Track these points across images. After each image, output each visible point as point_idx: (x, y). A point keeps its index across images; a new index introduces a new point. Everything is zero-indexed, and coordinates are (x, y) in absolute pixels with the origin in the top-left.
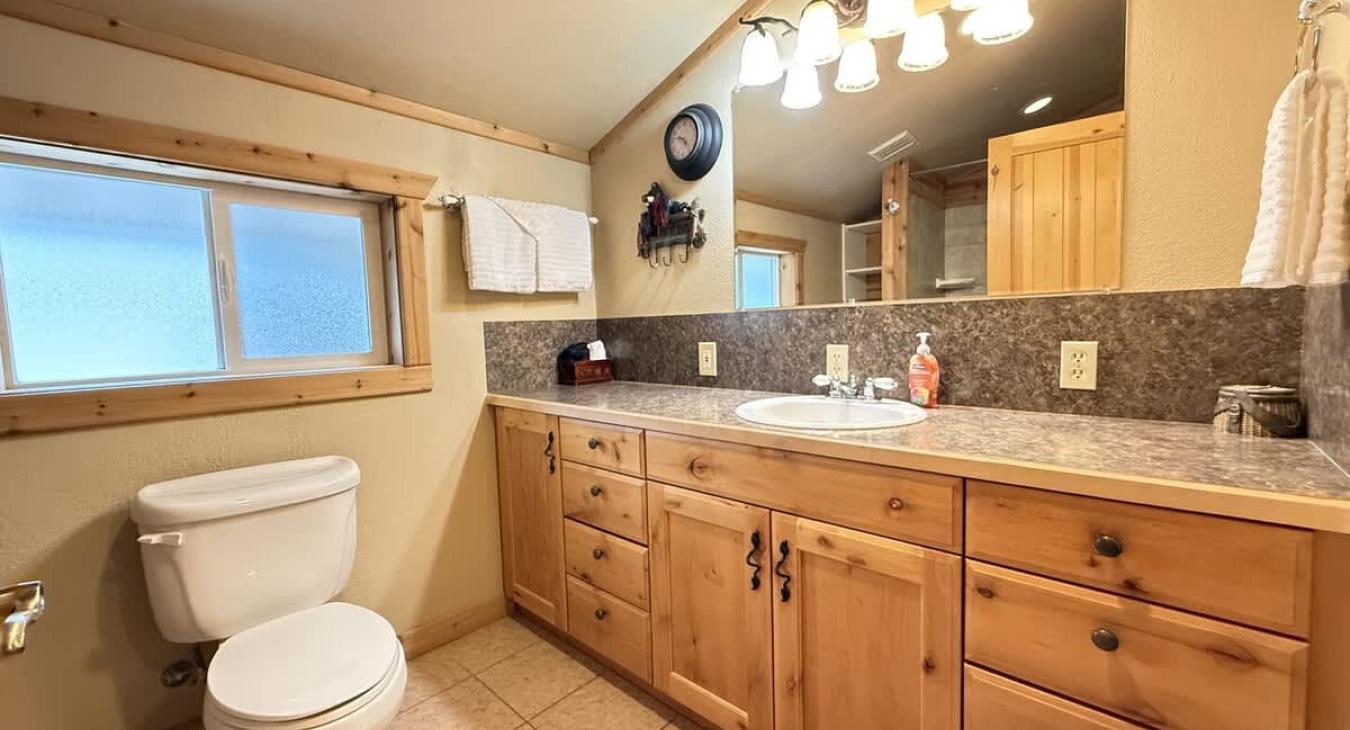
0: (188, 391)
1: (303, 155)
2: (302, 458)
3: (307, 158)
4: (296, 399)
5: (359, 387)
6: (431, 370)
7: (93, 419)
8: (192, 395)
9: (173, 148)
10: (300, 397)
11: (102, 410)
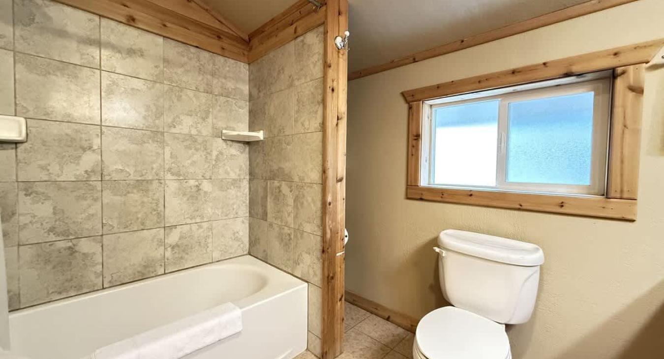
0: (470, 193)
1: (541, 65)
2: (519, 240)
3: (543, 66)
4: (519, 207)
5: (562, 206)
6: (636, 204)
7: (439, 199)
8: (471, 195)
9: (478, 85)
10: (521, 205)
11: (443, 196)
